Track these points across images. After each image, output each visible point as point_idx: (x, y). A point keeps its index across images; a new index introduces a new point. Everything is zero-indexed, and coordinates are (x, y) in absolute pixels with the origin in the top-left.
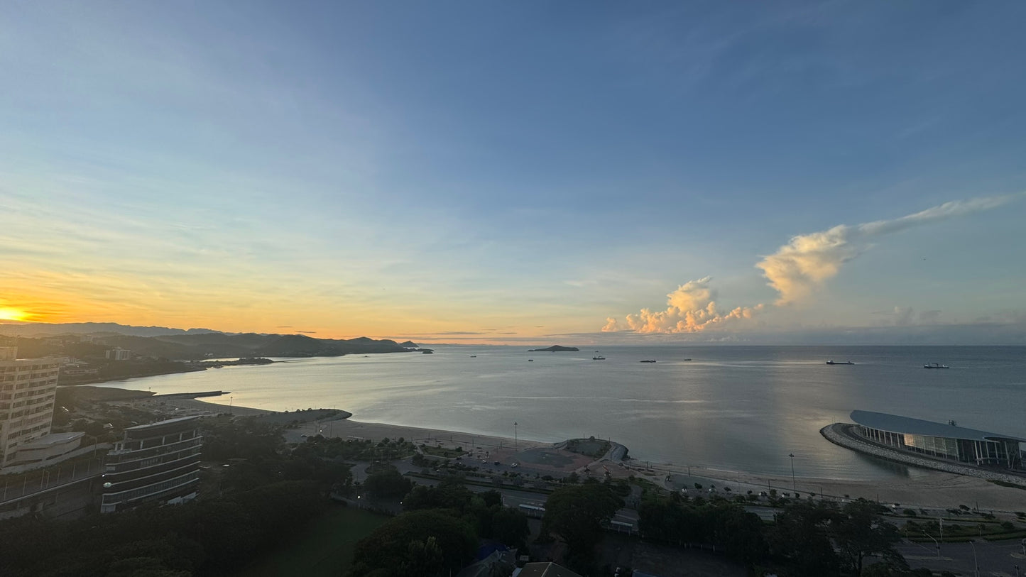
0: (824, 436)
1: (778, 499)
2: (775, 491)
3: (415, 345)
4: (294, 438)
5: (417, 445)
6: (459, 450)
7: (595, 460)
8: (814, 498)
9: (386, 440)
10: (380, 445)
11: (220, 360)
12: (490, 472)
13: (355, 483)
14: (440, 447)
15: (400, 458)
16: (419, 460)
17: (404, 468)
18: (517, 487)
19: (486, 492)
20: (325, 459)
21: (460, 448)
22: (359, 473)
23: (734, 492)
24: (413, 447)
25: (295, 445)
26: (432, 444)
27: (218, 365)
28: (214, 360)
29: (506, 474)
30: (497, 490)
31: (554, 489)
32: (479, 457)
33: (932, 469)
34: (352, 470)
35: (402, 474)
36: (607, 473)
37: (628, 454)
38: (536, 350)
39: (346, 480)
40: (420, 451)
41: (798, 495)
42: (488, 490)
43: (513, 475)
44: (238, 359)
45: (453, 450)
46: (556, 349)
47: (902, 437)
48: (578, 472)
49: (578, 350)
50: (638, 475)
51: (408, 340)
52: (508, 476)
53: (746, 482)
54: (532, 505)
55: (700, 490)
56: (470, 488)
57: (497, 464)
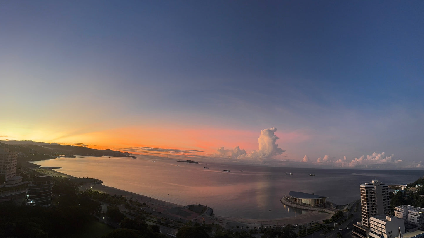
0: (281, 202)
1: (264, 229)
2: (263, 226)
3: (129, 154)
4: (81, 189)
5: (128, 199)
6: (144, 204)
7: (200, 215)
8: (275, 227)
9: (116, 195)
10: (113, 197)
11: (60, 155)
12: (156, 216)
13: (103, 212)
14: (136, 202)
15: (120, 204)
16: (128, 206)
17: (122, 209)
18: (167, 225)
19: (153, 225)
20: (92, 199)
21: (145, 203)
22: (104, 208)
23: (250, 228)
24: (126, 200)
25: (82, 192)
26: (133, 200)
27: (59, 157)
28: (58, 155)
29: (163, 218)
30: (158, 225)
31: (181, 228)
32: (152, 208)
33: (307, 210)
34: (101, 205)
35: (121, 211)
36: (204, 221)
37: (213, 213)
38: (180, 161)
39: (99, 210)
40: (128, 202)
41: (270, 226)
42: (154, 224)
43: (166, 219)
44: (65, 155)
45: (142, 204)
46: (189, 161)
47: (301, 200)
48: (192, 220)
49: (198, 163)
50: (216, 222)
51: (126, 152)
52: (164, 219)
53: (254, 224)
54: (172, 234)
55: (238, 228)
56: (148, 222)
57: (160, 213)
